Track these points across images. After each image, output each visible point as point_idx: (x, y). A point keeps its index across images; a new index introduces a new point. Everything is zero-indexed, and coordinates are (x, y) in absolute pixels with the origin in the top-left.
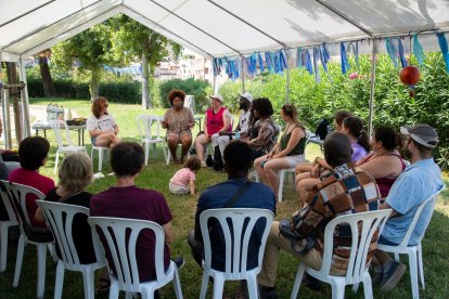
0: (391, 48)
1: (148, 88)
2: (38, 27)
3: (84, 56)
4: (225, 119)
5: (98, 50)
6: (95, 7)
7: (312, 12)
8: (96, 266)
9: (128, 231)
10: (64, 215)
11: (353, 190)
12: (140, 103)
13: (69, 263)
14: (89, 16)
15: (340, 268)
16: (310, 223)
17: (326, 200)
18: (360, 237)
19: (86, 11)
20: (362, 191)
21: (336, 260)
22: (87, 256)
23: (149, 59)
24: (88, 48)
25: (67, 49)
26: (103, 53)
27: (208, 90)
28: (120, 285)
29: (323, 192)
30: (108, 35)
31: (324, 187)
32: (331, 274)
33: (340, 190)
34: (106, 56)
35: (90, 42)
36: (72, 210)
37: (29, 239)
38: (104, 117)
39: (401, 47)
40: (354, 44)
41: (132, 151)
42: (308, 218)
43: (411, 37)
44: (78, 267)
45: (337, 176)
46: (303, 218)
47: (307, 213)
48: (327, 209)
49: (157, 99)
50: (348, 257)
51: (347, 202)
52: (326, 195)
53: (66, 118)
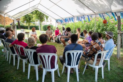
0: (100, 16)
1: (40, 27)
2: (20, 12)
3: (27, 20)
4: (59, 32)
5: (30, 19)
6: (32, 8)
7: (84, 8)
8: (38, 65)
9: (49, 56)
10: (31, 52)
11: (100, 45)
12: (39, 30)
13: (32, 64)
14: (30, 10)
15: (97, 64)
16: (90, 54)
17: (95, 48)
18: (103, 55)
19: (30, 9)
20: (102, 45)
21: (97, 62)
22: (36, 63)
23: (41, 20)
24: (28, 18)
25: (24, 19)
26: (31, 19)
27: (53, 27)
28: (46, 70)
29: (94, 46)
30: (32, 16)
31: (94, 45)
32: (95, 65)
33: (98, 45)
34: (31, 20)
35: (28, 17)
36: (33, 51)
37: (21, 58)
38: (34, 32)
39: (103, 16)
40: (91, 15)
41: (45, 37)
42: (90, 52)
43: (105, 13)
44: (34, 65)
45: (96, 42)
46: (89, 53)
47: (90, 51)
48: (95, 50)
49: (42, 29)
50: (100, 61)
51: (99, 48)
52: (94, 47)
53: (25, 32)
